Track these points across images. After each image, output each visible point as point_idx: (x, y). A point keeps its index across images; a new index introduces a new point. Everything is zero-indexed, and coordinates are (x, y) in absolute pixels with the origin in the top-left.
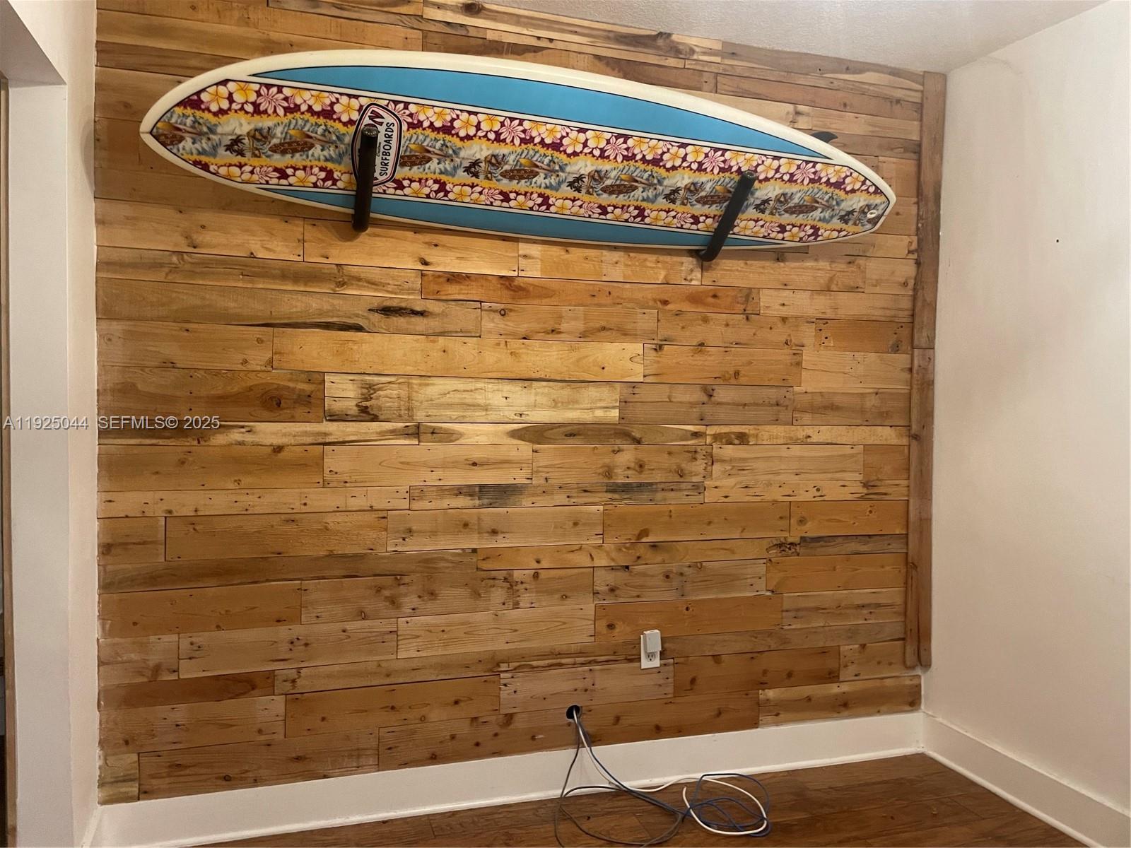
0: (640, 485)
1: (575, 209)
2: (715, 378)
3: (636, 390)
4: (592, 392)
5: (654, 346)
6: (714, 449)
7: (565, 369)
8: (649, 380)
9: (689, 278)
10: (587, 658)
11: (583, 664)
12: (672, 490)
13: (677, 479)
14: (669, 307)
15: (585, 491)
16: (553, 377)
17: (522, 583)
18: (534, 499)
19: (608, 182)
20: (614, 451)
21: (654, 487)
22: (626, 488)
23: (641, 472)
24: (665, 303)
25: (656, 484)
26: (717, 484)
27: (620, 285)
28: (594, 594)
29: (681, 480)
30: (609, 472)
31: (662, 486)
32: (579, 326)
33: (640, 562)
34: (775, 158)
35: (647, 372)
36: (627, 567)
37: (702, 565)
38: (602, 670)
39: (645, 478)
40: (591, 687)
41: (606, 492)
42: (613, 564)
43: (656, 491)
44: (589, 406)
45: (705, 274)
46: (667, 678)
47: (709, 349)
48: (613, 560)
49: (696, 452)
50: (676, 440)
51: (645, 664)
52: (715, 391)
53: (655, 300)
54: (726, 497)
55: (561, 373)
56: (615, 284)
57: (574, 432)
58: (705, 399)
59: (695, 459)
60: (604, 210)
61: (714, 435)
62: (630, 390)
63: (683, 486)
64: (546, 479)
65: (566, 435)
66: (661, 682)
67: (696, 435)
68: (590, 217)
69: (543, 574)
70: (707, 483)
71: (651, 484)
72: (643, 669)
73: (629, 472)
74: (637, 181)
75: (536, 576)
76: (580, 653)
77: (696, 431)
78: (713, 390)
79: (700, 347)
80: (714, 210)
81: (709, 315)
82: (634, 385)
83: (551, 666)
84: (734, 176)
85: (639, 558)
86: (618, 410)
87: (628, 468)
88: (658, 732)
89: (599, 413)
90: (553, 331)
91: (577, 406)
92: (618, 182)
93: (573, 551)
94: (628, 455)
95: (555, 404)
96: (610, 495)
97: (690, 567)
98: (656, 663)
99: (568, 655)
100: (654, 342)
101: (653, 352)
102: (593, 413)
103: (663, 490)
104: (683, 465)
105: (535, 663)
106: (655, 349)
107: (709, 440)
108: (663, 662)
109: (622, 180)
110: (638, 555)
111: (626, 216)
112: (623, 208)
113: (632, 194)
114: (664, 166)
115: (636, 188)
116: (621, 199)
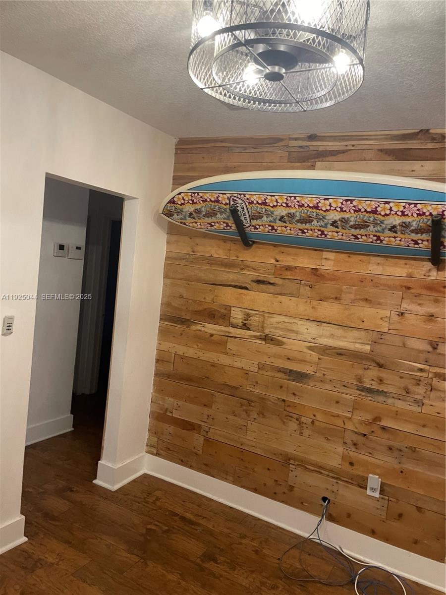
0: (379, 392)
2: (440, 338)
3: (383, 337)
4: (355, 333)
5: (397, 313)
6: (433, 382)
7: (341, 319)
8: (390, 332)
9: (427, 275)
10: (337, 475)
11: (333, 477)
12: (400, 399)
13: (404, 393)
14: (412, 291)
15: (344, 386)
16: (333, 323)
17: (305, 424)
18: (316, 383)
20: (365, 368)
21: (387, 394)
22: (370, 391)
23: (380, 384)
24: (409, 288)
25: (389, 393)
26: (433, 404)
28: (344, 443)
29: (407, 395)
30: (360, 380)
31: (394, 395)
32: (352, 296)
33: (373, 434)
35: (391, 327)
36: (365, 435)
37: (415, 449)
38: (344, 485)
39: (382, 388)
40: (335, 491)
41: (357, 389)
42: (356, 430)
43: (389, 397)
44: (352, 341)
45: (440, 273)
46: (383, 507)
47: (437, 319)
48: (357, 428)
49: (420, 380)
50: (406, 370)
51: (369, 492)
52: (439, 346)
53: (402, 286)
54: (439, 413)
55: (338, 321)
56: (376, 276)
57: (340, 353)
58: (430, 349)
59: (419, 384)
61: (435, 373)
62: (380, 336)
63: (408, 399)
64: (324, 374)
65: (338, 354)
66: (379, 507)
67: (421, 370)
69: (316, 423)
70: (425, 401)
71: (386, 393)
72: (368, 495)
73: (373, 383)
74: (368, 222)
75: (313, 422)
76: (331, 471)
77: (422, 368)
78: (437, 345)
79: (430, 318)
81: (440, 298)
82: (382, 333)
83: (316, 471)
85: (373, 432)
86: (369, 346)
87: (373, 380)
88: (373, 533)
89: (358, 346)
90: (336, 298)
91: (346, 340)
92: (357, 223)
93: (334, 416)
94: (374, 372)
95: (332, 336)
96: (358, 392)
97: (406, 448)
98: (377, 495)
99: (325, 469)
100: (399, 311)
101: (397, 316)
102: (354, 345)
103: (393, 397)
104: (410, 387)
105: (307, 466)
107: (431, 375)
108: (381, 496)
110: (373, 430)
111: (371, 240)
112: (366, 235)
113: (368, 229)
114: (380, 214)
115: (369, 226)
116: (363, 231)
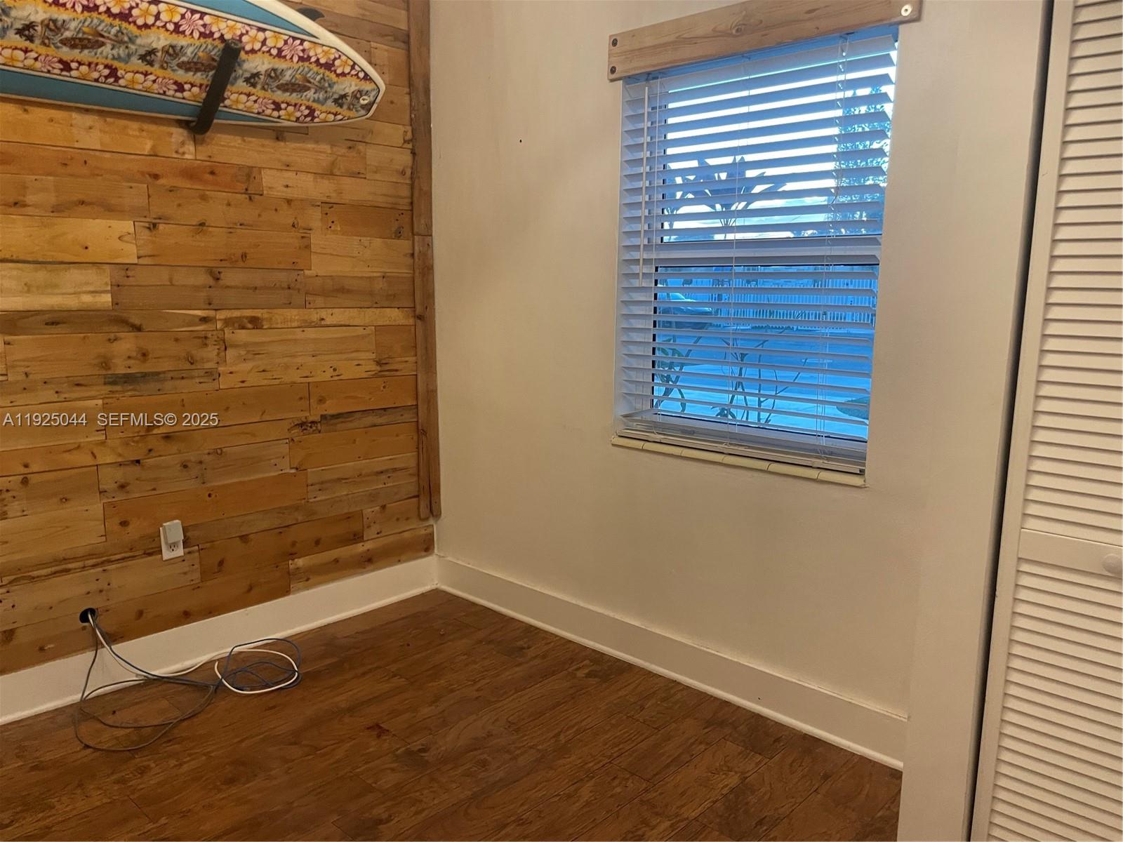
0: (145, 376)
1: (29, 62)
2: (221, 260)
3: (129, 273)
4: (75, 275)
5: (147, 225)
6: (226, 336)
7: (37, 248)
8: (142, 261)
9: (181, 150)
10: (99, 559)
11: (94, 566)
12: (183, 378)
13: (188, 366)
14: (161, 181)
15: (78, 385)
16: (22, 257)
17: (8, 491)
18: (12, 398)
19: (68, 34)
20: (109, 340)
21: (162, 376)
22: (128, 379)
23: (144, 361)
24: (156, 177)
25: (164, 372)
26: (233, 369)
27: (98, 153)
28: (100, 492)
29: (193, 367)
30: (105, 363)
31: (171, 374)
32: (52, 199)
33: (153, 454)
34: (260, 29)
35: (142, 253)
36: (138, 461)
37: (222, 451)
38: (117, 568)
39: (148, 367)
40: (106, 587)
41: (105, 384)
42: (120, 460)
43: (165, 380)
44: (72, 291)
45: (200, 148)
46: (193, 565)
47: (210, 229)
48: (120, 455)
49: (206, 338)
50: (183, 326)
51: (167, 554)
52: (222, 275)
53: (143, 173)
54: (243, 382)
55: (33, 253)
56: (91, 153)
57: (55, 320)
58: (211, 282)
59: (206, 345)
60: (66, 66)
61: (225, 319)
62: (123, 273)
63: (195, 373)
64: (26, 373)
65: (47, 324)
66: (186, 569)
67: (204, 320)
68: (49, 72)
69: (34, 479)
70: (221, 369)
71: (158, 374)
72: (166, 560)
73: (131, 362)
74: (103, 36)
75: (25, 481)
76: (91, 555)
77: (205, 315)
78: (219, 273)
79: (201, 227)
80: (199, 78)
81: (208, 193)
82: (127, 267)
83: (55, 573)
84: (217, 42)
85: (150, 450)
86: (109, 295)
87: (129, 357)
88: (187, 617)
89: (87, 299)
90: (16, 204)
91: (58, 291)
92: (80, 35)
93: (69, 451)
94: (127, 344)
95: (28, 288)
96: (109, 388)
97: (209, 454)
98: (180, 552)
99: (75, 559)
100: (148, 220)
101: (147, 231)
102: (79, 299)
103: (172, 378)
104: (194, 352)
105: (35, 573)
106: (149, 228)
107: (219, 325)
108: (187, 550)
109: (84, 33)
110: (150, 447)
111: (96, 75)
112: (89, 65)
113: (100, 50)
114: (135, 23)
115: (103, 44)
116: (86, 55)
